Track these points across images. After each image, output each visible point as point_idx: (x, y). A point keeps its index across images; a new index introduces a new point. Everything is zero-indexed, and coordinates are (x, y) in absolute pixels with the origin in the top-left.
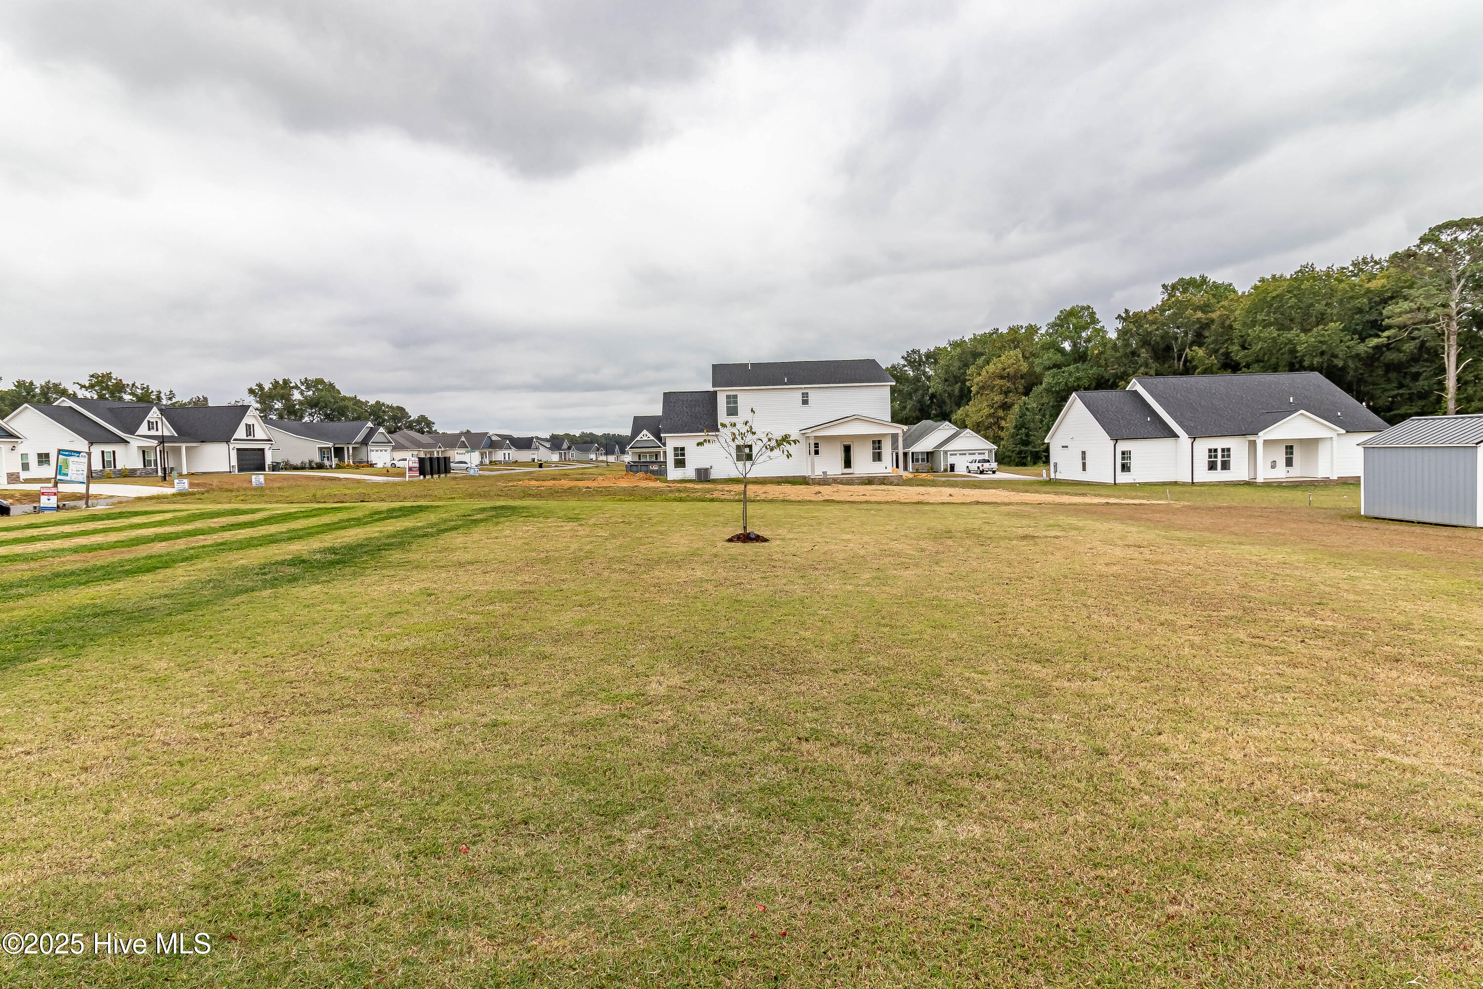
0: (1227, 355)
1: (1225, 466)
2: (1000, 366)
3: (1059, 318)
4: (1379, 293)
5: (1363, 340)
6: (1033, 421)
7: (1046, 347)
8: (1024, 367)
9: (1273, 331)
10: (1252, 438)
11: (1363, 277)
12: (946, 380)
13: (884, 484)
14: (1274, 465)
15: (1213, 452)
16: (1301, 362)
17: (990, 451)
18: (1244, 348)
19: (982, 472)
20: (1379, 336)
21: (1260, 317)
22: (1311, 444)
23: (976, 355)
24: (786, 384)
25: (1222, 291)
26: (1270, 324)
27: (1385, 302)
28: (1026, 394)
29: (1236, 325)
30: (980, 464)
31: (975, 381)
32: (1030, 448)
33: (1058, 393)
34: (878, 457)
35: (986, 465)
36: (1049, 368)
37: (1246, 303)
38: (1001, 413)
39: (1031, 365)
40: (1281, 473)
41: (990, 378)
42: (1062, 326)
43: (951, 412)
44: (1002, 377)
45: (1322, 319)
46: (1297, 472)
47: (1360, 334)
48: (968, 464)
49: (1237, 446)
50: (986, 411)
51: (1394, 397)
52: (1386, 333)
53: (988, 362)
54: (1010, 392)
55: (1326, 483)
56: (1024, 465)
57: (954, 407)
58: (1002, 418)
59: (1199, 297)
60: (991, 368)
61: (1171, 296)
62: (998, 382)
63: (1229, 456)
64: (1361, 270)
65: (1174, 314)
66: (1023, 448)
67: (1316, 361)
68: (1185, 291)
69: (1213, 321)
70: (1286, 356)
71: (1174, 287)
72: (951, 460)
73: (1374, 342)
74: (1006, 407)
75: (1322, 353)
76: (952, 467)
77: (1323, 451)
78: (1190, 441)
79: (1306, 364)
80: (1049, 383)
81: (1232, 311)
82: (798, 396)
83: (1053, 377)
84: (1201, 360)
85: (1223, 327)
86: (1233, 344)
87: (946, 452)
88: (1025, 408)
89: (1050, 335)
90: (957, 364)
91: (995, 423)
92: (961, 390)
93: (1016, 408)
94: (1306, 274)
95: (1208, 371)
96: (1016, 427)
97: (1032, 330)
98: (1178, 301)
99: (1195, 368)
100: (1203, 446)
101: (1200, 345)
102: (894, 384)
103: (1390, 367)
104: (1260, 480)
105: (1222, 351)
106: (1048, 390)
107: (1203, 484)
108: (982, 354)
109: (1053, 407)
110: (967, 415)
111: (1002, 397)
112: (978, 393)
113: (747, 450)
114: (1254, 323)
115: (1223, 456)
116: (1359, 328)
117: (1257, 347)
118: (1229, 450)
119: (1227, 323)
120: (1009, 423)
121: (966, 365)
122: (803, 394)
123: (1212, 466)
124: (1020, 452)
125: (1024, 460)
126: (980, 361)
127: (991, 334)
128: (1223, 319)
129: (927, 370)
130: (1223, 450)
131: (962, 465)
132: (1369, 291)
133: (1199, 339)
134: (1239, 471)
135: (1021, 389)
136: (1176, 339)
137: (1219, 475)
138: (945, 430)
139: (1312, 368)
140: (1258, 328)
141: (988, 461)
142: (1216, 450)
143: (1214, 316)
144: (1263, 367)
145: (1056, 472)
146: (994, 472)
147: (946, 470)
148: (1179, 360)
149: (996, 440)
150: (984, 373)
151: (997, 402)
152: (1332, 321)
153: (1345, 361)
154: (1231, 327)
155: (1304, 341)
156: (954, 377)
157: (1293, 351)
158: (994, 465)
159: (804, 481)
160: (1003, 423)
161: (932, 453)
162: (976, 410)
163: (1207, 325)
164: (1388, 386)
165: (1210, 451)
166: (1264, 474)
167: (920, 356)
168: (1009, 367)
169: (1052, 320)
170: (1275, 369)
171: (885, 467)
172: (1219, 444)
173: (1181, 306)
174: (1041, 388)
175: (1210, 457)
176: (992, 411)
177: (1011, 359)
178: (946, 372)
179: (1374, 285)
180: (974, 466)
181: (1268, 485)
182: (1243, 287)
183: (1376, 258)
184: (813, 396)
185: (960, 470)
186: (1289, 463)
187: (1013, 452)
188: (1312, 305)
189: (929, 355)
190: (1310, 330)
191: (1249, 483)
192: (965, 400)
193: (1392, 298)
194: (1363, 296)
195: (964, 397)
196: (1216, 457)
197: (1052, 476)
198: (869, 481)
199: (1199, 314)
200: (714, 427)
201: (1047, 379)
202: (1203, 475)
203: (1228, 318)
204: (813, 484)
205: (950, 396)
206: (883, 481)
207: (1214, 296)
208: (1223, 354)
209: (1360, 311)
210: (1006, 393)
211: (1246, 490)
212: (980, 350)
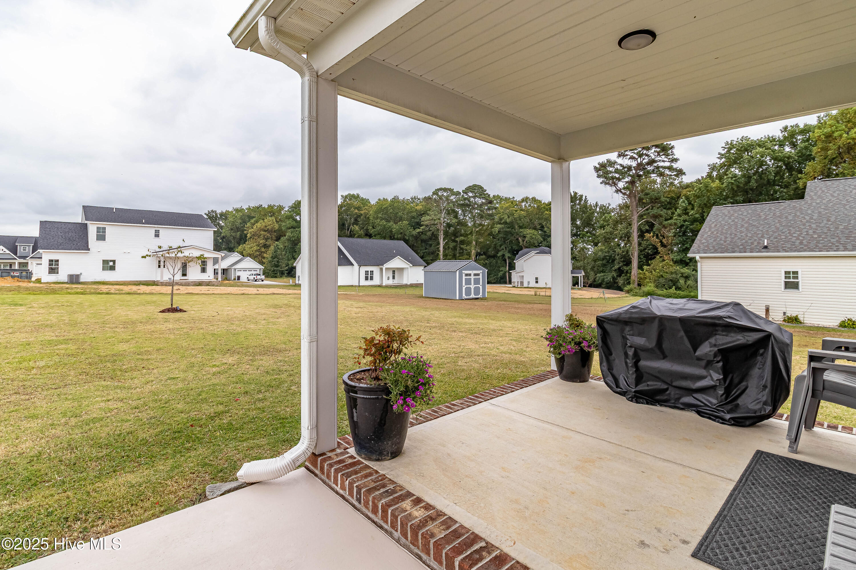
0: (367, 230)
1: (372, 278)
2: (264, 224)
3: (294, 204)
4: (420, 211)
5: (414, 229)
6: (281, 255)
7: (289, 217)
8: (277, 227)
9: (384, 222)
10: (381, 267)
11: (414, 204)
12: (232, 229)
13: (209, 286)
14: (388, 279)
15: (367, 272)
16: (394, 236)
17: (260, 269)
18: (373, 228)
19: (256, 281)
20: (419, 228)
21: (380, 215)
22: (401, 270)
23: (250, 217)
24: (144, 224)
25: (365, 202)
26: (383, 219)
27: (421, 215)
28: (277, 240)
29: (371, 218)
30: (255, 277)
31: (249, 233)
32: (279, 268)
33: (293, 241)
34: (204, 270)
35: (259, 277)
36: (290, 228)
37: (374, 209)
38: (263, 250)
39: (280, 226)
40: (391, 282)
41: (258, 230)
42: (296, 208)
43: (234, 247)
44: (265, 231)
45: (401, 219)
46: (396, 282)
47: (414, 227)
48: (248, 276)
49: (375, 270)
50: (255, 248)
51: (424, 253)
52: (422, 228)
53: (257, 222)
54: (268, 239)
55: (406, 286)
56: (276, 277)
57: (236, 245)
58: (264, 252)
59: (356, 203)
60: (259, 225)
61: (345, 201)
62: (262, 233)
63: (373, 274)
64: (413, 201)
65: (346, 209)
66: (275, 268)
67: (399, 236)
68: (350, 200)
69: (362, 215)
70: (389, 233)
71: (346, 197)
72: (238, 274)
73: (418, 230)
74: (266, 246)
75: (401, 233)
76: (239, 278)
77: (405, 273)
78: (358, 267)
79: (396, 237)
80: (289, 236)
81: (369, 211)
82: (152, 232)
83: (291, 233)
84: (357, 231)
85: (366, 218)
86: (369, 225)
87: (235, 269)
88: (277, 248)
89: (290, 212)
90: (239, 221)
91: (260, 255)
92: (241, 235)
93: (272, 247)
94: (395, 199)
95: (359, 237)
96: (272, 257)
97: (281, 208)
98: (348, 204)
99: (355, 235)
100: (364, 269)
101: (357, 225)
102: (216, 230)
103: (423, 241)
104: (384, 284)
105: (365, 228)
106: (289, 240)
107: (363, 286)
108: (254, 217)
109: (291, 248)
110: (245, 250)
111: (264, 241)
112: (251, 238)
113: (111, 264)
114: (377, 218)
115: (371, 274)
116: (413, 224)
117: (378, 228)
118: (373, 271)
119: (367, 216)
120: (268, 255)
121: (245, 222)
122: (155, 230)
123: (367, 279)
124: (274, 271)
125: (276, 275)
126: (252, 221)
127: (258, 208)
128: (366, 214)
129: (221, 222)
130: (371, 271)
131: (244, 276)
132: (416, 210)
133: (356, 222)
134: (376, 281)
135: (274, 238)
136: (347, 221)
137: (369, 283)
138: (235, 257)
139: (398, 239)
140: (378, 220)
141: (260, 275)
142: (368, 271)
143: (362, 212)
144: (381, 237)
145: (299, 280)
146: (263, 281)
147: (235, 279)
148: (348, 230)
149: (262, 263)
150: (255, 227)
151: (261, 244)
152: (404, 220)
153: (409, 237)
154: (368, 218)
155: (395, 227)
156: (237, 228)
157: (391, 231)
158: (263, 277)
159: (154, 283)
160: (265, 255)
161: (227, 270)
162: (250, 246)
163: (359, 216)
164: (422, 248)
165: (366, 271)
166: (385, 282)
167: (216, 214)
168: (268, 225)
169: (291, 205)
170: (385, 238)
171: (209, 276)
172: (369, 269)
173: (349, 206)
174: (285, 238)
175: (366, 274)
176: (259, 248)
177: (269, 222)
178: (232, 225)
179: (419, 208)
180: (252, 278)
181: (387, 287)
182: (373, 202)
183: (419, 197)
184: (162, 232)
185: (244, 279)
186: (394, 278)
187: (270, 270)
188: (398, 213)
189: (222, 214)
190: (397, 223)
191: (379, 286)
192: (243, 241)
193: (424, 214)
194: (414, 212)
195: (243, 239)
196: (368, 274)
197: (297, 282)
198: (200, 284)
199: (356, 211)
200: (86, 247)
201: (288, 234)
202: (363, 282)
203: (368, 214)
204: (162, 285)
205: (234, 238)
206: (208, 284)
207: (362, 203)
208: (365, 230)
209: (414, 218)
210: (266, 239)
211: (379, 289)
212: (253, 215)
